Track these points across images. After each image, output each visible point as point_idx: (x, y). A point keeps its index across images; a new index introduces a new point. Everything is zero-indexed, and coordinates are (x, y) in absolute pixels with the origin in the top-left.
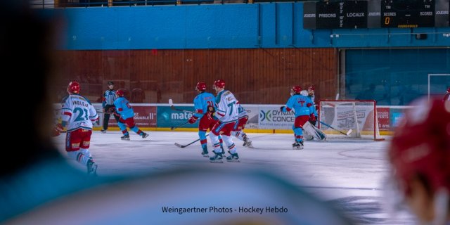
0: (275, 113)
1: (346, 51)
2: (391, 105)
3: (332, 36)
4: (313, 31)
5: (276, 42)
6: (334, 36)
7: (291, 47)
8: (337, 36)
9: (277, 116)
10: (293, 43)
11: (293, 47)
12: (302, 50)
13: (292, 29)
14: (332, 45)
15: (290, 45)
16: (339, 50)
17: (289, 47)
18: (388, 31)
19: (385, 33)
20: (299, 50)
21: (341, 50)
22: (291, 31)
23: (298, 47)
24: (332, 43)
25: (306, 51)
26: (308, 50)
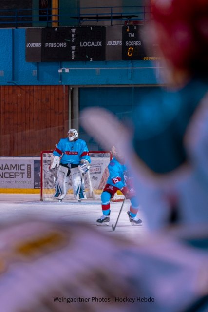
1: (79, 88)
3: (60, 71)
7: (11, 84)
8: (67, 70)
10: (13, 79)
11: (13, 85)
12: (24, 88)
13: (11, 62)
14: (62, 82)
15: (10, 82)
16: (71, 88)
17: (8, 84)
18: (131, 64)
19: (128, 67)
20: (21, 89)
21: (73, 88)
22: (11, 65)
23: (19, 85)
24: (61, 79)
25: (29, 90)
26: (32, 88)
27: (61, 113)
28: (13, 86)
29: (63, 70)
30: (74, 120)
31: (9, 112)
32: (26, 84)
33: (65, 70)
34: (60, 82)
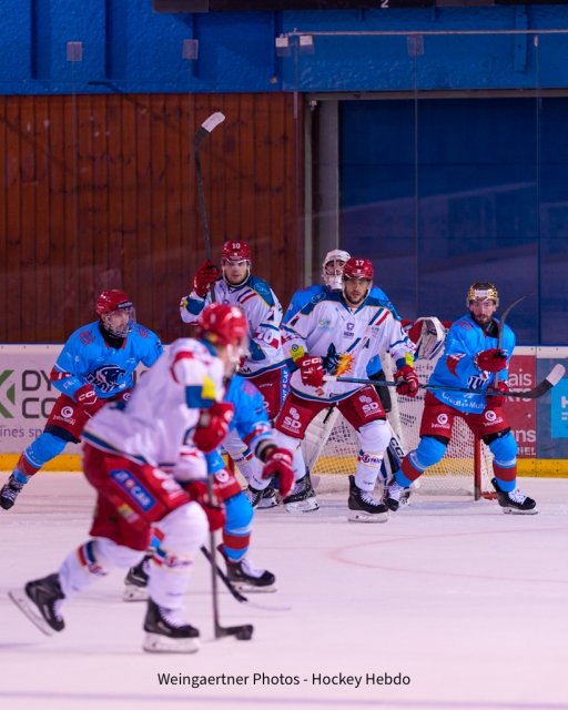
0: (31, 381)
1: (343, 106)
2: (540, 343)
3: (282, 42)
4: (195, 21)
5: (35, 70)
6: (294, 40)
7: (101, 89)
8: (306, 41)
9: (42, 393)
10: (109, 71)
11: (109, 91)
12: (147, 103)
13: (102, 12)
14: (280, 83)
15: (97, 83)
16: (314, 103)
17: (91, 88)
18: (525, 18)
19: (514, 28)
20: (137, 105)
21: (319, 103)
22: (102, 21)
23: (129, 90)
24: (278, 73)
25: (165, 109)
26: (173, 103)
27: (278, 189)
28: (107, 95)
29: (290, 40)
30: (322, 214)
31: (94, 187)
32: (154, 88)
33: (298, 37)
34: (275, 80)
